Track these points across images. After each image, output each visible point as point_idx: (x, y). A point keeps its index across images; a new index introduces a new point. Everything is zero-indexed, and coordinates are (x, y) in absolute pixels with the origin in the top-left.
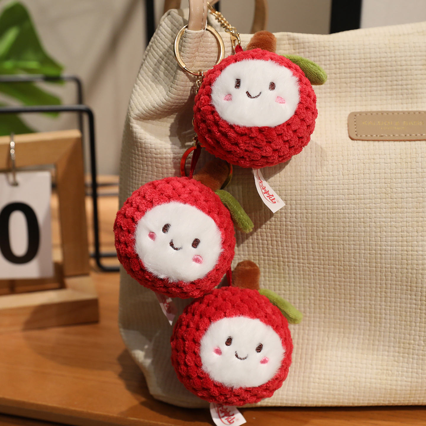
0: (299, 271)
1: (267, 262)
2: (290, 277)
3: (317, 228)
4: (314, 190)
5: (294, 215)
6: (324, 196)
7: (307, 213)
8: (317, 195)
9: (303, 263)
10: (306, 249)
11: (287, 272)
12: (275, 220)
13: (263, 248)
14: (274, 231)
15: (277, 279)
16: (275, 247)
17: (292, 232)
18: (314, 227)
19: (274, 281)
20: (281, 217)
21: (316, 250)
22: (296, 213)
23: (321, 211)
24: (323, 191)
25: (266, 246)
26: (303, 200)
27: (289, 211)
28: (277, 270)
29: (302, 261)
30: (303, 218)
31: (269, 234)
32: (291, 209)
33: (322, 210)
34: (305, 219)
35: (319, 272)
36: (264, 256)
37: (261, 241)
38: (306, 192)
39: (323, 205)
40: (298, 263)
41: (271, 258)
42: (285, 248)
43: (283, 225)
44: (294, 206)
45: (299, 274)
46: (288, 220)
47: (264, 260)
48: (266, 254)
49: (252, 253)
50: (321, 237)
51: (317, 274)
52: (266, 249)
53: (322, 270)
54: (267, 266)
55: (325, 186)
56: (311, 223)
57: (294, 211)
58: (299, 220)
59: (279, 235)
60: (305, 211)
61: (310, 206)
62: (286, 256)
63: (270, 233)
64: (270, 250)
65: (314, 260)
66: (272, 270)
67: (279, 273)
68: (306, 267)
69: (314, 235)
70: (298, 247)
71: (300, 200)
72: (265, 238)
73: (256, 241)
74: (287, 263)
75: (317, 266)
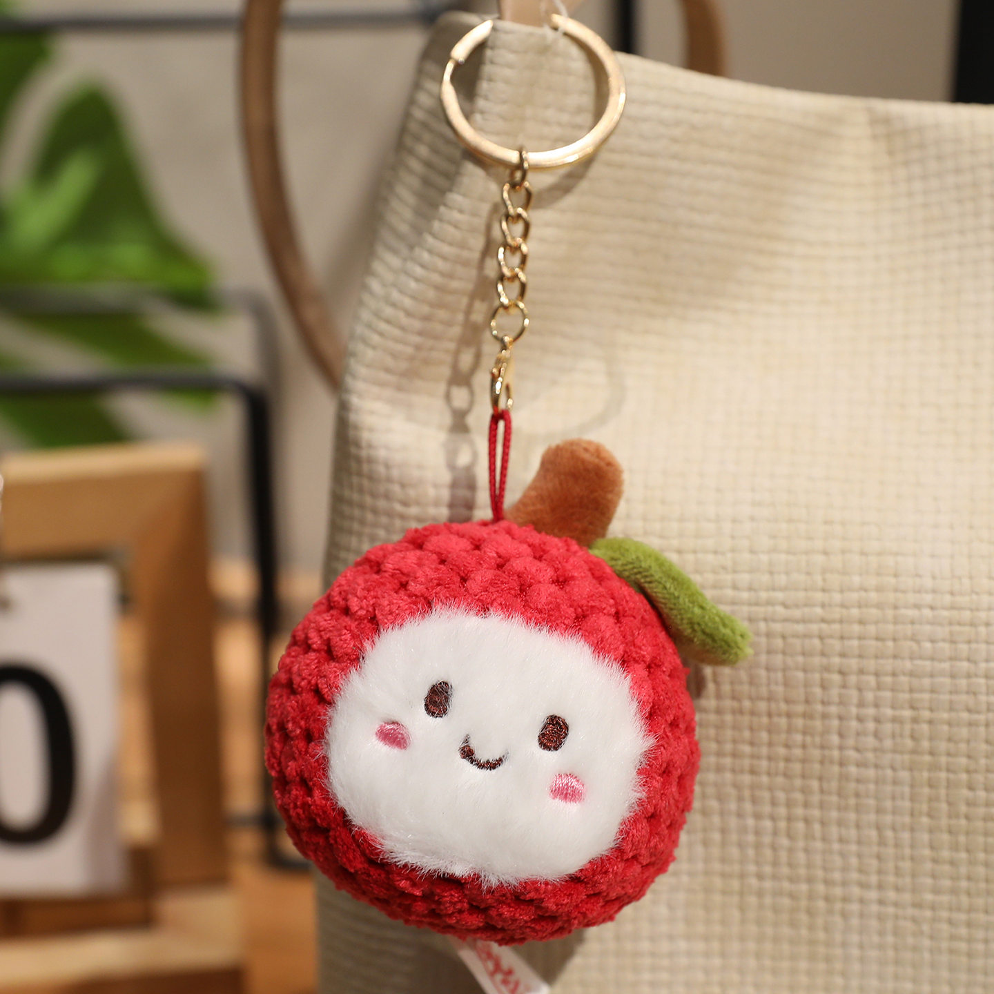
0: (881, 933)
1: (768, 900)
2: (847, 959)
3: (952, 776)
4: (944, 640)
5: (871, 726)
6: (975, 663)
7: (915, 720)
8: (951, 659)
9: (896, 905)
10: (907, 851)
11: (838, 937)
12: (804, 741)
13: (758, 846)
14: (798, 782)
15: (803, 965)
16: (801, 844)
17: (861, 788)
18: (940, 769)
19: (793, 972)
20: (826, 732)
21: (946, 854)
22: (877, 720)
23: (965, 716)
24: (974, 646)
25: (767, 839)
26: (904, 674)
27: (854, 710)
28: (804, 932)
29: (891, 895)
30: (901, 736)
31: (781, 796)
32: (861, 704)
33: (969, 711)
34: (909, 743)
35: (952, 938)
36: (760, 877)
37: (750, 822)
38: (914, 646)
39: (975, 694)
40: (881, 902)
41: (786, 885)
42: (836, 846)
43: (832, 762)
44: (870, 696)
45: (881, 947)
46: (851, 742)
47: (760, 894)
48: (768, 869)
49: (717, 866)
50: (963, 809)
51: (945, 945)
52: (768, 853)
53: (963, 931)
54: (769, 915)
55: (982, 630)
56: (927, 758)
57: (871, 711)
58: (888, 743)
59: (816, 798)
60: (907, 713)
61: (926, 696)
62: (837, 876)
63: (784, 790)
64: (783, 856)
65: (936, 891)
66: (786, 931)
67: (812, 942)
68: (905, 918)
69: (937, 799)
70: (882, 842)
71: (894, 674)
72: (767, 809)
73: (733, 822)
74: (838, 906)
75: (944, 914)
